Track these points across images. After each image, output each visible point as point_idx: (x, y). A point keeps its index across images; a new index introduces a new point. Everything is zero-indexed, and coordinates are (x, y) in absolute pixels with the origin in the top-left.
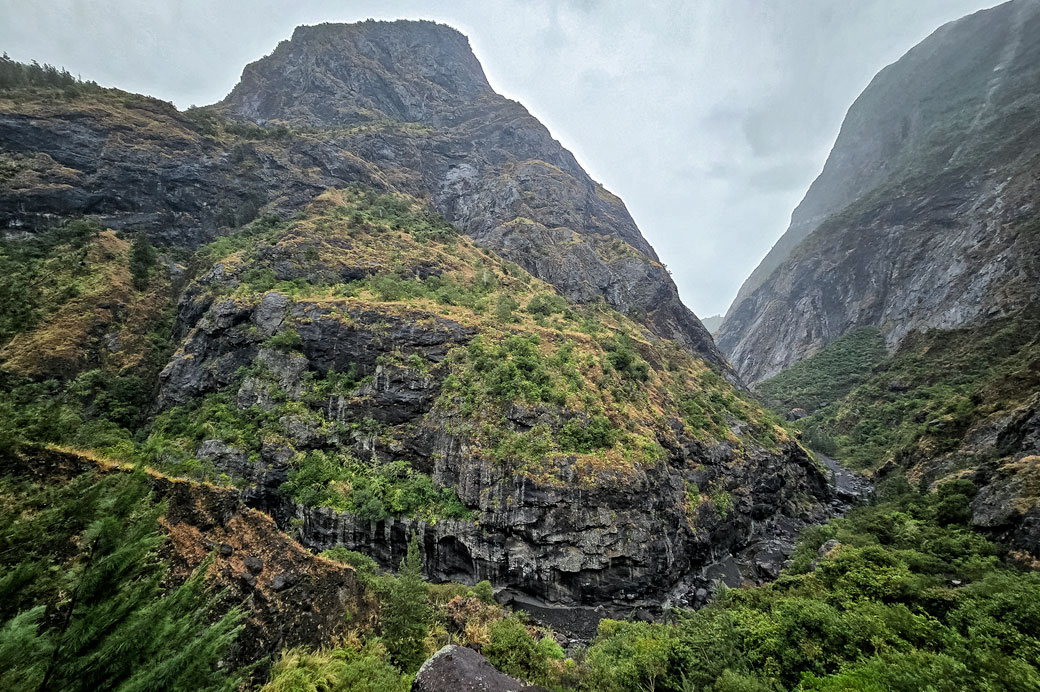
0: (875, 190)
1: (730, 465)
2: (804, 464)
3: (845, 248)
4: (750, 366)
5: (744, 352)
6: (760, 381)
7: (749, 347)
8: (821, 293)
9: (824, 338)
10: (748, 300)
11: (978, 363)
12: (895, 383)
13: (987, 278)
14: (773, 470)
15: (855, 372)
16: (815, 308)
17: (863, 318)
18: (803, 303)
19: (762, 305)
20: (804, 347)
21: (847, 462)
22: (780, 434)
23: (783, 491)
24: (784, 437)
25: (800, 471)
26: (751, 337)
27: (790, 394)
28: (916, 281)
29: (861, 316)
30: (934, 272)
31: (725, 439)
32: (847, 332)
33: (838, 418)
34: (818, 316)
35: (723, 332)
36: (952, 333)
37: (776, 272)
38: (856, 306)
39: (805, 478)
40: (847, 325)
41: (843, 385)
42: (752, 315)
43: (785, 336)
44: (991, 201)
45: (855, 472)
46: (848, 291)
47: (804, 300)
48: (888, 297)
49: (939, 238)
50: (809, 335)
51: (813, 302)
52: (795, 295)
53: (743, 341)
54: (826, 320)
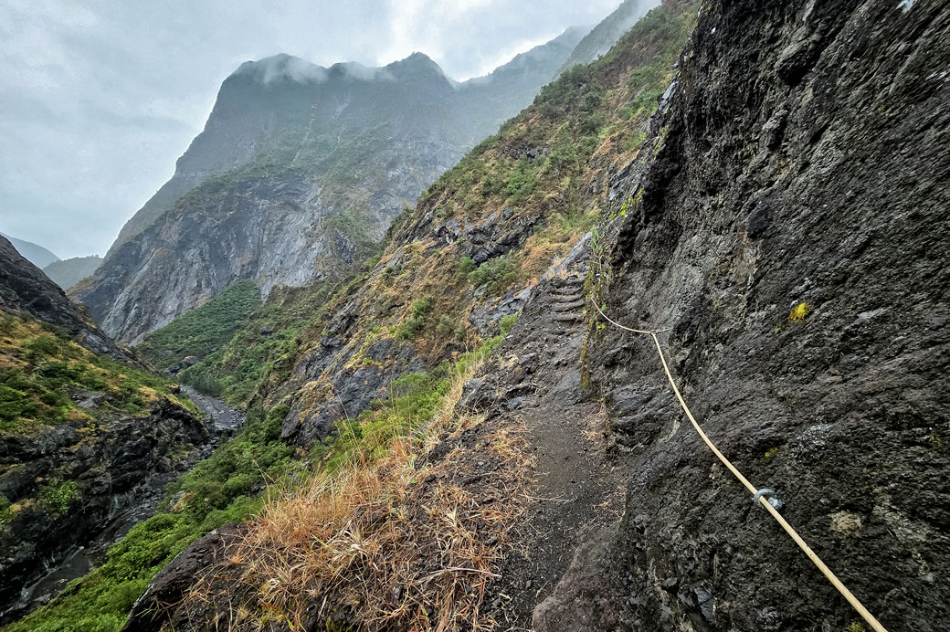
0: (248, 165)
1: (74, 449)
2: (178, 417)
3: (226, 210)
4: (138, 316)
5: (129, 301)
6: (151, 331)
7: (135, 295)
8: (207, 246)
9: (213, 288)
10: (130, 244)
11: (310, 311)
12: (264, 328)
13: (315, 252)
14: (139, 435)
15: (239, 319)
16: (203, 260)
17: (244, 272)
18: (191, 254)
19: (147, 251)
20: (195, 296)
21: (229, 399)
22: (147, 396)
23: (156, 450)
24: (153, 397)
25: (174, 425)
26: (137, 284)
27: (182, 343)
28: (279, 247)
29: (242, 270)
30: (289, 242)
31: (64, 421)
32: (232, 284)
33: (224, 361)
34: (206, 268)
35: (100, 278)
36: (297, 290)
37: (161, 219)
38: (238, 262)
39: (182, 429)
40: (232, 277)
41: (230, 331)
42: (137, 261)
43: (175, 285)
44: (315, 199)
45: (236, 407)
46: (231, 248)
47: (192, 251)
48: (261, 257)
49: (291, 216)
50: (199, 285)
51: (201, 254)
52: (183, 245)
53: (127, 289)
54: (213, 272)
